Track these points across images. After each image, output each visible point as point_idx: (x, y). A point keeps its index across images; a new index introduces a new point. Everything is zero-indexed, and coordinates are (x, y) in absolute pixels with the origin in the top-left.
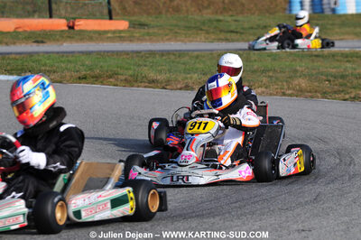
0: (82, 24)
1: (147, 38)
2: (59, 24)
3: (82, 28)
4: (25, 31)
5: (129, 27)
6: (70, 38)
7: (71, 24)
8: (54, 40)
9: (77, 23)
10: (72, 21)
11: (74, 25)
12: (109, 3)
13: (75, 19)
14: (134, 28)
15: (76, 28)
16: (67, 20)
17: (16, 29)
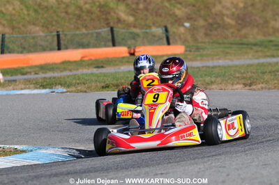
0: (141, 50)
1: (199, 58)
2: (122, 51)
4: (91, 60)
5: (186, 51)
6: (128, 62)
7: (132, 51)
8: (114, 65)
9: (137, 50)
10: (133, 48)
11: (134, 52)
12: (167, 30)
13: (135, 47)
14: (190, 51)
15: (136, 54)
16: (129, 48)
17: (82, 58)
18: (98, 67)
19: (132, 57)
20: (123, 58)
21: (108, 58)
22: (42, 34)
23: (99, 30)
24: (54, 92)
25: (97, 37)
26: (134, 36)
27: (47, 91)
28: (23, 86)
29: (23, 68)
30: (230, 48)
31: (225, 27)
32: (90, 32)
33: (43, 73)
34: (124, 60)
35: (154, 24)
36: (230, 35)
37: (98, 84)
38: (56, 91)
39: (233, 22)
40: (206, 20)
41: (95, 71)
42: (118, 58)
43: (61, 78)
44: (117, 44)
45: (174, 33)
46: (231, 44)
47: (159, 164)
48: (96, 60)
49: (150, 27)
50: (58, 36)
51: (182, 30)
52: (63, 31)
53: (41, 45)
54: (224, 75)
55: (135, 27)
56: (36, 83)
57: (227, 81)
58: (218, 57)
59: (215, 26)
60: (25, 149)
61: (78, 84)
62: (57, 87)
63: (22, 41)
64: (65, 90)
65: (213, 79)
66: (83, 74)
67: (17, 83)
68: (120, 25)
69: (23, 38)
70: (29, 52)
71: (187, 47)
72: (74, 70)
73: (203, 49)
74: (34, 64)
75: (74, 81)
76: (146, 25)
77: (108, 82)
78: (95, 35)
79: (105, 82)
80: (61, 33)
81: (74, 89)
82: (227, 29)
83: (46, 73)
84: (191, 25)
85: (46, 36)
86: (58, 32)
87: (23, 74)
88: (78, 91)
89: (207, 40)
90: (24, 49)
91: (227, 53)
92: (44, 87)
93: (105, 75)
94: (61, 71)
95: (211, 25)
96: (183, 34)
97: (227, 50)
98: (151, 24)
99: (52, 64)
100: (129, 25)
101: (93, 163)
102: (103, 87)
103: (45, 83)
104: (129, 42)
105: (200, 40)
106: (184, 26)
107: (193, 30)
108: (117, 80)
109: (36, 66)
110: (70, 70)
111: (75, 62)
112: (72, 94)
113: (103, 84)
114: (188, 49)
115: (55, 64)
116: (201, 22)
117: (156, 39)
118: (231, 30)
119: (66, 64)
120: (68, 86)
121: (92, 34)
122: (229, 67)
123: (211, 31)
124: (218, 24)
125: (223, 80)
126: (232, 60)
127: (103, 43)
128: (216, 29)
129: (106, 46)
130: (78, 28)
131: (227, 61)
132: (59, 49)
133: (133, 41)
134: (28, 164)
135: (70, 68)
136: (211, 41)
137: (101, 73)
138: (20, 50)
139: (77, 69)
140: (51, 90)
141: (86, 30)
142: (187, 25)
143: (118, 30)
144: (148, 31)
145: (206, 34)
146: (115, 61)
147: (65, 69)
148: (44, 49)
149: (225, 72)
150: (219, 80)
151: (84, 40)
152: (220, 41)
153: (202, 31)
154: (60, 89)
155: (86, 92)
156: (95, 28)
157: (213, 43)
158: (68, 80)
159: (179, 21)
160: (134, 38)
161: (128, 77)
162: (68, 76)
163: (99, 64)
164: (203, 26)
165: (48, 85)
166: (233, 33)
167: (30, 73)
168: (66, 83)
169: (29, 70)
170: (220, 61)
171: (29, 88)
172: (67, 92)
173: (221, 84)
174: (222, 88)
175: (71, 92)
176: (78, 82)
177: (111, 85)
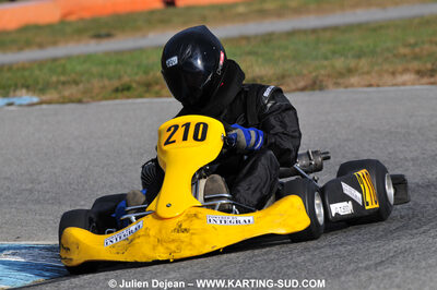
17: (65, 15)
18: (98, 36)
19: (171, 9)
20: (152, 12)
21: (119, 15)
37: (106, 82)
43: (24, 68)
61: (64, 83)
62: (19, 93)
65: (352, 63)
66: (69, 58)
72: (48, 44)
75: (54, 78)
77: (126, 79)
79: (120, 78)
81: (52, 95)
88: (64, 101)
102: (117, 90)
108: (146, 72)
112: (52, 106)
113: (116, 83)
119: (29, 33)
120: (42, 91)
125: (372, 65)
135: (39, 39)
137: (107, 54)
139: (55, 43)
146: (135, 20)
147: (28, 44)
150: (364, 63)
154: (27, 98)
155: (80, 101)
158: (41, 76)
162: (41, 64)
163: (101, 29)
168: (36, 81)
172: (41, 103)
173: (368, 73)
174: (373, 82)
175: (49, 102)
176: (62, 78)
177: (134, 85)
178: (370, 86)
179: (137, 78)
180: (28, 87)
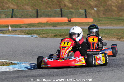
0: (74, 20)
1: (99, 25)
2: (65, 19)
3: (74, 21)
4: (51, 23)
5: (93, 21)
6: (68, 25)
7: (70, 20)
8: (61, 25)
10: (70, 18)
11: (71, 20)
12: (85, 11)
13: (71, 18)
14: (96, 21)
15: (71, 21)
16: (68, 18)
17: (47, 21)
18: (54, 26)
19: (70, 22)
20: (65, 22)
21: (59, 22)
22: (30, 10)
23: (56, 10)
24: (32, 37)
25: (55, 12)
26: (71, 13)
27: (30, 36)
28: (19, 33)
29: (21, 25)
30: (114, 21)
31: (112, 11)
32: (52, 10)
33: (29, 27)
34: (66, 24)
35: (80, 8)
36: (114, 15)
37: (52, 34)
38: (34, 36)
39: (116, 9)
40: (104, 7)
41: (52, 28)
42: (63, 23)
43: (36, 30)
44: (63, 16)
45: (89, 12)
46: (114, 19)
47: (73, 74)
48: (53, 23)
49: (79, 9)
50: (37, 11)
51: (93, 11)
52: (40, 9)
53: (30, 15)
54: (109, 34)
55: (72, 9)
56: (25, 32)
57: (110, 36)
58: (107, 25)
59: (108, 10)
60: (16, 63)
61: (44, 34)
62: (34, 35)
63: (22, 12)
64: (37, 36)
65: (104, 35)
66: (46, 29)
67: (17, 31)
68: (65, 8)
69: (22, 11)
70: (25, 17)
71: (94, 19)
72: (43, 27)
73: (101, 20)
74: (26, 23)
75: (42, 33)
76: (77, 8)
77: (57, 34)
78: (54, 11)
80: (38, 10)
81: (41, 36)
82: (113, 12)
83: (30, 27)
84: (97, 9)
85: (32, 11)
86: (37, 9)
87: (20, 27)
88: (43, 37)
89: (104, 17)
90: (22, 16)
91: (112, 23)
92: (28, 34)
93: (56, 30)
94: (37, 27)
95: (106, 10)
96: (93, 13)
97: (112, 22)
98: (79, 8)
99: (34, 24)
100: (69, 8)
101: (44, 72)
102: (54, 36)
103: (29, 33)
104: (69, 15)
105: (101, 16)
106: (94, 9)
107: (98, 11)
108: (61, 33)
109: (26, 24)
110: (41, 27)
111: (44, 23)
113: (54, 35)
114: (95, 20)
115: (35, 24)
116: (102, 8)
117: (81, 15)
118: (115, 13)
119: (40, 24)
120: (39, 35)
121: (53, 11)
122: (112, 29)
123: (106, 12)
124: (109, 9)
125: (108, 36)
126: (114, 26)
127: (57, 15)
128: (108, 12)
129: (58, 17)
130: (47, 8)
131: (112, 27)
132: (37, 17)
133: (71, 15)
134: (16, 70)
135: (41, 26)
136: (106, 17)
137: (54, 29)
138: (20, 16)
139: (45, 27)
140: (31, 36)
141: (50, 9)
142: (95, 9)
143: (64, 10)
144: (78, 11)
145: (104, 14)
146: (62, 24)
147: (39, 26)
148: (31, 17)
149: (109, 32)
151: (49, 13)
152: (109, 17)
153: (102, 12)
154: (35, 36)
155: (46, 38)
156: (54, 8)
157: (106, 18)
158: (39, 32)
159: (92, 7)
160: (71, 14)
161: (66, 32)
162: (40, 30)
163: (54, 25)
164: (102, 10)
165: (30, 33)
166: (116, 14)
167: (23, 27)
168: (38, 33)
169: (23, 26)
170: (109, 27)
171: (22, 34)
172: (38, 37)
173: (107, 37)
174: (107, 39)
175: (40, 37)
176: (44, 33)
177: (58, 35)
178: (107, 40)
179: (59, 34)
180: (36, 34)
